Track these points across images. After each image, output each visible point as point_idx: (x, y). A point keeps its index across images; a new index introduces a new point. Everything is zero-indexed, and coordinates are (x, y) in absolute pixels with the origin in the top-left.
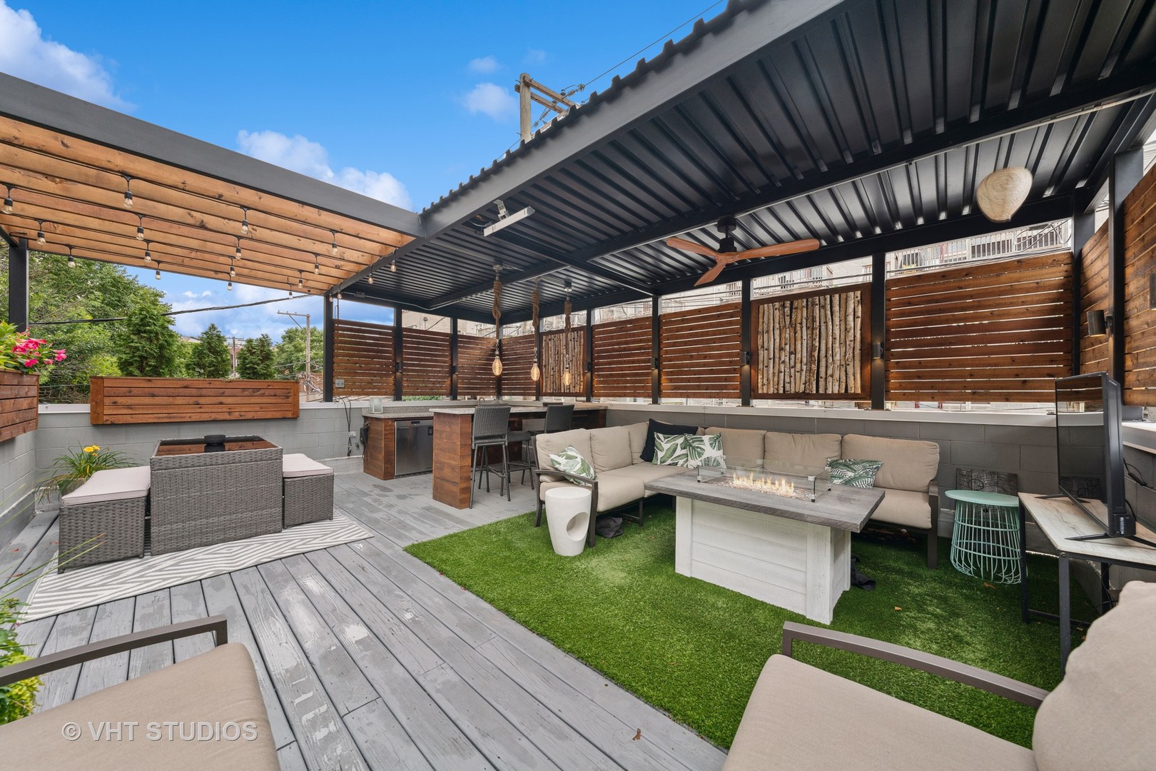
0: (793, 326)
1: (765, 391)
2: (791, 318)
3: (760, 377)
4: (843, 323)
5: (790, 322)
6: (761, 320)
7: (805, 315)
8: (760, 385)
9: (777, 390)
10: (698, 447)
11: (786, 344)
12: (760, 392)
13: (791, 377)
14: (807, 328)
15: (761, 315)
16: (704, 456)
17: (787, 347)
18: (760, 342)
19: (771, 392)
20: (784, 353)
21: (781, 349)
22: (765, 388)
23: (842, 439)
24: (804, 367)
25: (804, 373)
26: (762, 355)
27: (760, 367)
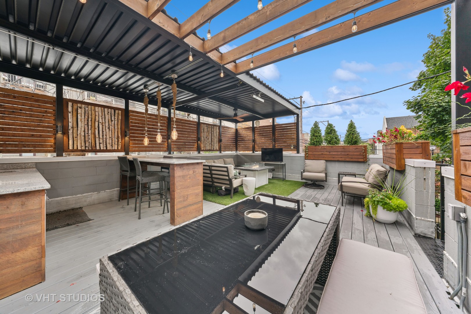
0: (208, 132)
2: (208, 130)
6: (202, 129)
7: (210, 130)
13: (208, 145)
14: (211, 133)
15: (202, 127)
18: (202, 135)
19: (205, 149)
20: (207, 139)
21: (206, 138)
22: (203, 148)
23: (224, 160)
24: (211, 143)
25: (210, 144)
26: (203, 138)
27: (202, 142)
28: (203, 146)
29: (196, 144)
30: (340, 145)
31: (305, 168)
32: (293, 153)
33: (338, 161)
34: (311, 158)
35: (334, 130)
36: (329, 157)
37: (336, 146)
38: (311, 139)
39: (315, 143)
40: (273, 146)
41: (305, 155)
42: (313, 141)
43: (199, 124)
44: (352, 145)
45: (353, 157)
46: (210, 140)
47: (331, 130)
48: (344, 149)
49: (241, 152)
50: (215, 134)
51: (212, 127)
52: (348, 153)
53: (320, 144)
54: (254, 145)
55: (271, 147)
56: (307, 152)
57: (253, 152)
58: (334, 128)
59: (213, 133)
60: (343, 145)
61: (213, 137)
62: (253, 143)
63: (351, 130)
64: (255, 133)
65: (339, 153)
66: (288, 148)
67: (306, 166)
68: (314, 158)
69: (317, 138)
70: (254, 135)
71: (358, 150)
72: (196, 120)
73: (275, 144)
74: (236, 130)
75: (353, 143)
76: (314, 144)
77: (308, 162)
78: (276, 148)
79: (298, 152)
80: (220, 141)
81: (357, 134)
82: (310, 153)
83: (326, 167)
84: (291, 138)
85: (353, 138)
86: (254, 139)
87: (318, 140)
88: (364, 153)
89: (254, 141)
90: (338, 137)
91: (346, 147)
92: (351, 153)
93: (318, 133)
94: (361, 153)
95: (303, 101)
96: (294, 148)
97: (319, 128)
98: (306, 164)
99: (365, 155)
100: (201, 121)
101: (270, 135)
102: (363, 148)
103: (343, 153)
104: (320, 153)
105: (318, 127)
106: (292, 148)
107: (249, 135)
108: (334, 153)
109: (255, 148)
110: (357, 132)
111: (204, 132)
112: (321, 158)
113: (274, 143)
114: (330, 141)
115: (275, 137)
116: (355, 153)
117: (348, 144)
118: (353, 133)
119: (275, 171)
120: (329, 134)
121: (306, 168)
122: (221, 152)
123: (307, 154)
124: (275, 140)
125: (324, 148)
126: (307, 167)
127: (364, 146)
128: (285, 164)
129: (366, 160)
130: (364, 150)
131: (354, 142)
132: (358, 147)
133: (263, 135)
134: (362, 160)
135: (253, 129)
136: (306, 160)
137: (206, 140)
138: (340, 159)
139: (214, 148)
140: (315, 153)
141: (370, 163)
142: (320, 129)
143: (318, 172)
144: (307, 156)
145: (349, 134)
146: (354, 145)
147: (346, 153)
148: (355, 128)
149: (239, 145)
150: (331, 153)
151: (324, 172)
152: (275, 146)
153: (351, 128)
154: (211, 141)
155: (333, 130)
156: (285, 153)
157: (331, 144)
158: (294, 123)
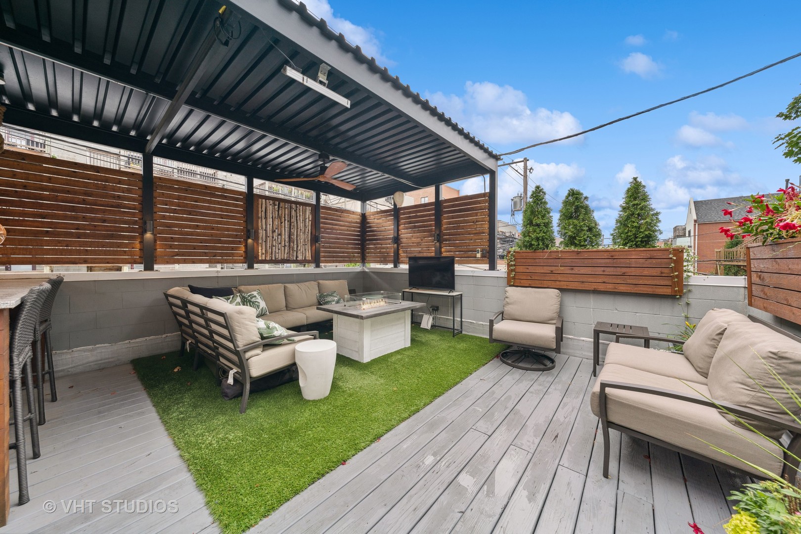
0: (279, 217)
1: (264, 258)
2: (278, 213)
3: (260, 248)
4: (304, 222)
5: (278, 215)
6: (260, 209)
7: (287, 212)
8: (260, 254)
9: (272, 257)
10: (256, 302)
11: (276, 229)
12: (260, 258)
13: (279, 249)
14: (288, 221)
15: (260, 206)
16: (261, 308)
17: (277, 231)
18: (260, 224)
19: (268, 258)
20: (275, 234)
21: (273, 231)
22: (264, 256)
23: (319, 283)
24: (287, 244)
25: (287, 248)
26: (262, 233)
27: (260, 241)
28: (264, 251)
29: (242, 247)
30: (600, 248)
31: (505, 308)
32: (481, 269)
33: (596, 292)
34: (522, 281)
35: (586, 208)
36: (571, 279)
37: (590, 250)
38: (524, 235)
39: (533, 243)
40: (436, 251)
41: (509, 274)
42: (527, 239)
43: (250, 198)
44: (637, 246)
45: (641, 282)
46: (286, 236)
47: (577, 209)
48: (612, 258)
49: (373, 266)
50: (301, 225)
51: (291, 208)
52: (624, 270)
53: (547, 246)
54: (398, 249)
55: (433, 254)
56: (512, 265)
57: (395, 266)
58: (587, 203)
59: (293, 220)
60: (609, 248)
61: (294, 231)
62: (396, 245)
63: (634, 205)
64: (400, 223)
65: (599, 271)
66: (469, 257)
67: (508, 304)
68: (529, 282)
69: (538, 230)
70: (398, 226)
71: (654, 261)
72: (244, 189)
73: (441, 248)
74: (364, 216)
75: (642, 242)
76: (531, 245)
77: (513, 292)
78: (443, 255)
79: (493, 267)
80: (315, 239)
81: (653, 215)
82: (520, 269)
83: (560, 308)
84: (476, 232)
85: (639, 228)
86: (396, 235)
87: (541, 234)
88: (673, 270)
89: (397, 240)
90: (596, 225)
91: (617, 254)
92: (633, 271)
93: (543, 216)
94: (666, 270)
95: (529, 167)
96: (483, 256)
97: (545, 203)
98: (507, 298)
99: (677, 276)
100: (256, 191)
101: (430, 226)
102: (671, 256)
103: (609, 271)
104: (546, 269)
105: (541, 203)
106: (479, 255)
107: (387, 226)
108: (583, 271)
109: (400, 257)
110: (652, 210)
111: (266, 218)
112: (549, 284)
113: (438, 244)
114: (574, 238)
115: (440, 231)
116: (646, 272)
117: (625, 245)
118: (639, 215)
119: (439, 311)
120: (571, 217)
121: (508, 309)
122: (318, 266)
123: (512, 270)
124: (439, 238)
125: (556, 257)
126: (510, 306)
127: (674, 250)
128: (461, 295)
129: (681, 291)
130: (675, 262)
131: (642, 238)
132: (655, 254)
133: (415, 227)
134: (668, 291)
135: (396, 212)
136: (509, 289)
137: (273, 237)
138: (602, 287)
139: (297, 257)
140: (531, 269)
141: (691, 301)
142: (548, 206)
143: (539, 321)
144: (514, 278)
145: (628, 218)
146: (644, 247)
147: (620, 271)
148: (645, 198)
149: (369, 248)
150: (576, 270)
151: (554, 322)
152: (441, 253)
153: (635, 199)
154: (287, 240)
155: (582, 207)
156: (459, 268)
157: (576, 245)
158: (484, 195)
